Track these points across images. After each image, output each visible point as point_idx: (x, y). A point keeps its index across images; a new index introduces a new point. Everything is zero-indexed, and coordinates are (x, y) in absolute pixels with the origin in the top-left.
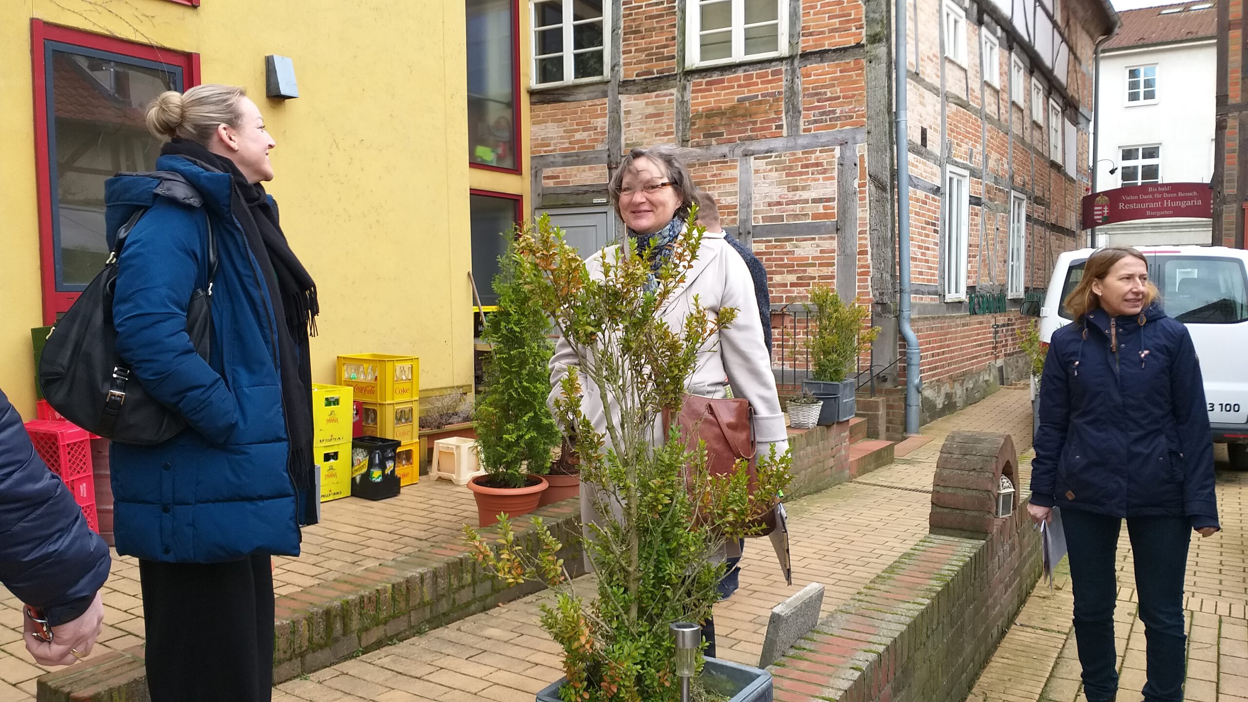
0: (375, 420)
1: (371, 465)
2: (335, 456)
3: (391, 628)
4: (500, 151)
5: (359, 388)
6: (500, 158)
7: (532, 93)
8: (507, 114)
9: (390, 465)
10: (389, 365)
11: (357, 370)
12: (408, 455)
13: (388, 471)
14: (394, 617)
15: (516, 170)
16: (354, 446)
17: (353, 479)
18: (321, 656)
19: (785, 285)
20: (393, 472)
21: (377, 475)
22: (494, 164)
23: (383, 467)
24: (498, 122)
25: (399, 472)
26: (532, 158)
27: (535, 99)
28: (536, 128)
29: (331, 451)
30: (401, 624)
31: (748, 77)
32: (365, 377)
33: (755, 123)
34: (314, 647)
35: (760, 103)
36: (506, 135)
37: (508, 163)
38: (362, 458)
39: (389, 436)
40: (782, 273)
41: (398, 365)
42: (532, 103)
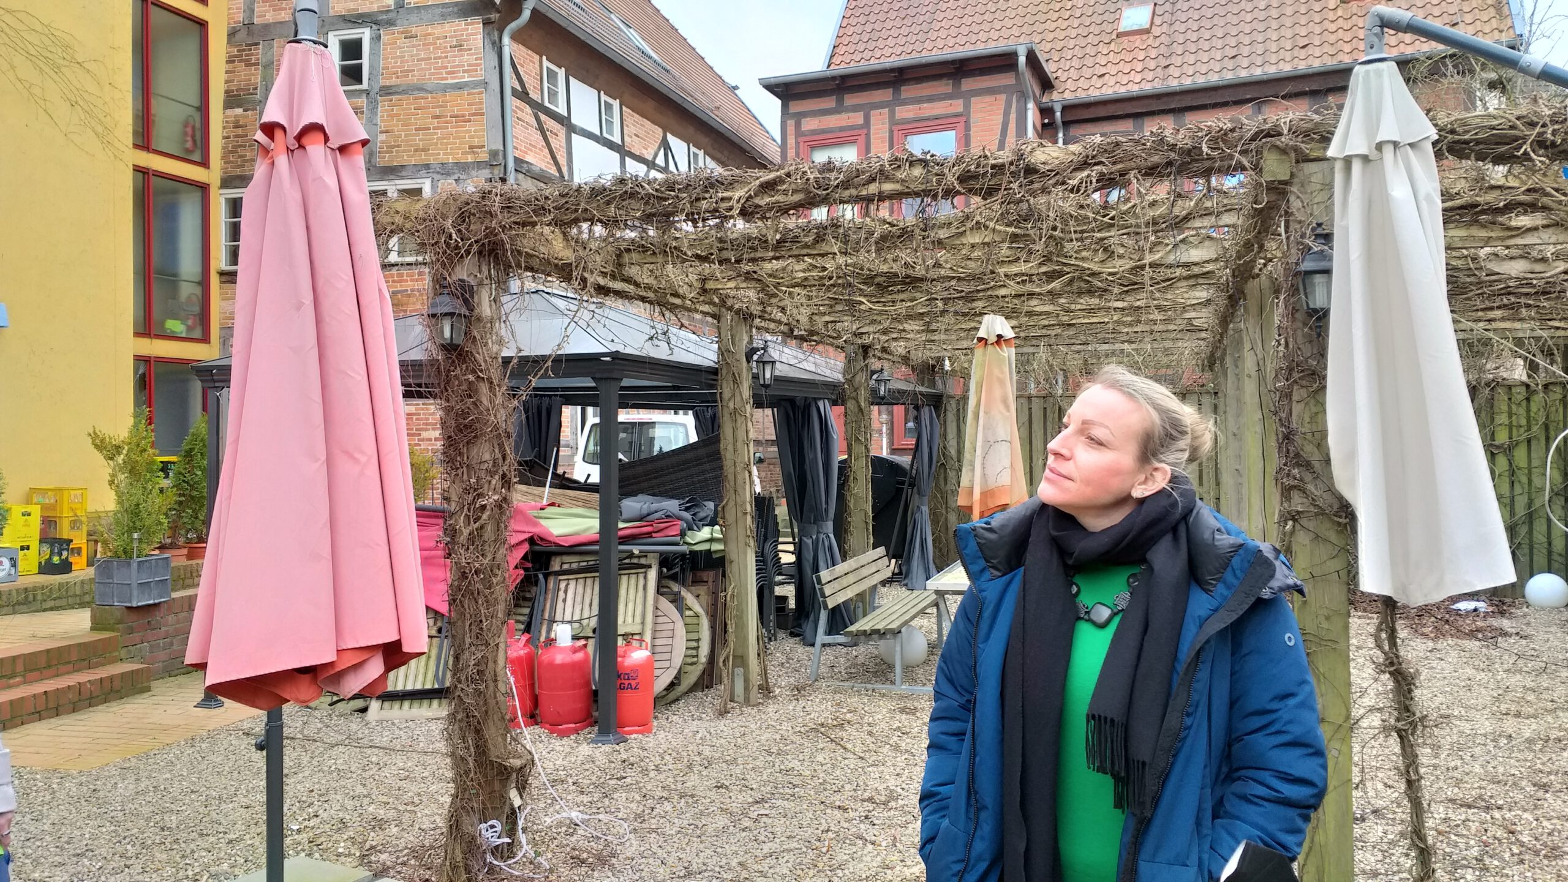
0: (55, 528)
1: (52, 553)
2: (28, 548)
3: (58, 603)
4: (190, 322)
5: (44, 508)
6: (190, 329)
7: (222, 274)
8: (198, 291)
9: (65, 554)
10: (66, 493)
11: (44, 497)
12: (79, 551)
13: (63, 557)
14: (60, 598)
15: (205, 339)
16: (41, 542)
17: (40, 563)
18: (23, 608)
19: (430, 440)
20: (67, 558)
21: (56, 559)
22: (184, 335)
23: (60, 555)
24: (189, 298)
25: (71, 560)
26: (221, 329)
27: (224, 278)
28: (224, 303)
29: (25, 544)
30: (63, 602)
31: (400, 275)
32: (49, 500)
33: (406, 311)
34: (19, 603)
35: (409, 296)
36: (196, 309)
37: (197, 333)
38: (46, 549)
39: (65, 537)
40: (427, 430)
41: (72, 492)
42: (222, 282)
